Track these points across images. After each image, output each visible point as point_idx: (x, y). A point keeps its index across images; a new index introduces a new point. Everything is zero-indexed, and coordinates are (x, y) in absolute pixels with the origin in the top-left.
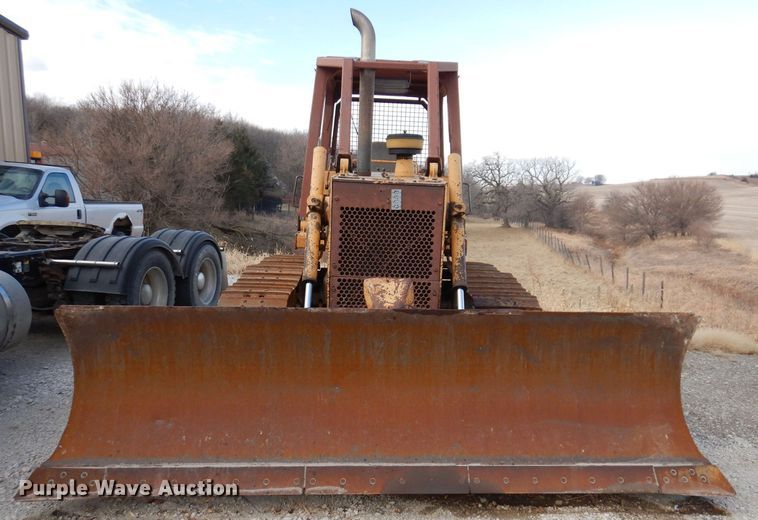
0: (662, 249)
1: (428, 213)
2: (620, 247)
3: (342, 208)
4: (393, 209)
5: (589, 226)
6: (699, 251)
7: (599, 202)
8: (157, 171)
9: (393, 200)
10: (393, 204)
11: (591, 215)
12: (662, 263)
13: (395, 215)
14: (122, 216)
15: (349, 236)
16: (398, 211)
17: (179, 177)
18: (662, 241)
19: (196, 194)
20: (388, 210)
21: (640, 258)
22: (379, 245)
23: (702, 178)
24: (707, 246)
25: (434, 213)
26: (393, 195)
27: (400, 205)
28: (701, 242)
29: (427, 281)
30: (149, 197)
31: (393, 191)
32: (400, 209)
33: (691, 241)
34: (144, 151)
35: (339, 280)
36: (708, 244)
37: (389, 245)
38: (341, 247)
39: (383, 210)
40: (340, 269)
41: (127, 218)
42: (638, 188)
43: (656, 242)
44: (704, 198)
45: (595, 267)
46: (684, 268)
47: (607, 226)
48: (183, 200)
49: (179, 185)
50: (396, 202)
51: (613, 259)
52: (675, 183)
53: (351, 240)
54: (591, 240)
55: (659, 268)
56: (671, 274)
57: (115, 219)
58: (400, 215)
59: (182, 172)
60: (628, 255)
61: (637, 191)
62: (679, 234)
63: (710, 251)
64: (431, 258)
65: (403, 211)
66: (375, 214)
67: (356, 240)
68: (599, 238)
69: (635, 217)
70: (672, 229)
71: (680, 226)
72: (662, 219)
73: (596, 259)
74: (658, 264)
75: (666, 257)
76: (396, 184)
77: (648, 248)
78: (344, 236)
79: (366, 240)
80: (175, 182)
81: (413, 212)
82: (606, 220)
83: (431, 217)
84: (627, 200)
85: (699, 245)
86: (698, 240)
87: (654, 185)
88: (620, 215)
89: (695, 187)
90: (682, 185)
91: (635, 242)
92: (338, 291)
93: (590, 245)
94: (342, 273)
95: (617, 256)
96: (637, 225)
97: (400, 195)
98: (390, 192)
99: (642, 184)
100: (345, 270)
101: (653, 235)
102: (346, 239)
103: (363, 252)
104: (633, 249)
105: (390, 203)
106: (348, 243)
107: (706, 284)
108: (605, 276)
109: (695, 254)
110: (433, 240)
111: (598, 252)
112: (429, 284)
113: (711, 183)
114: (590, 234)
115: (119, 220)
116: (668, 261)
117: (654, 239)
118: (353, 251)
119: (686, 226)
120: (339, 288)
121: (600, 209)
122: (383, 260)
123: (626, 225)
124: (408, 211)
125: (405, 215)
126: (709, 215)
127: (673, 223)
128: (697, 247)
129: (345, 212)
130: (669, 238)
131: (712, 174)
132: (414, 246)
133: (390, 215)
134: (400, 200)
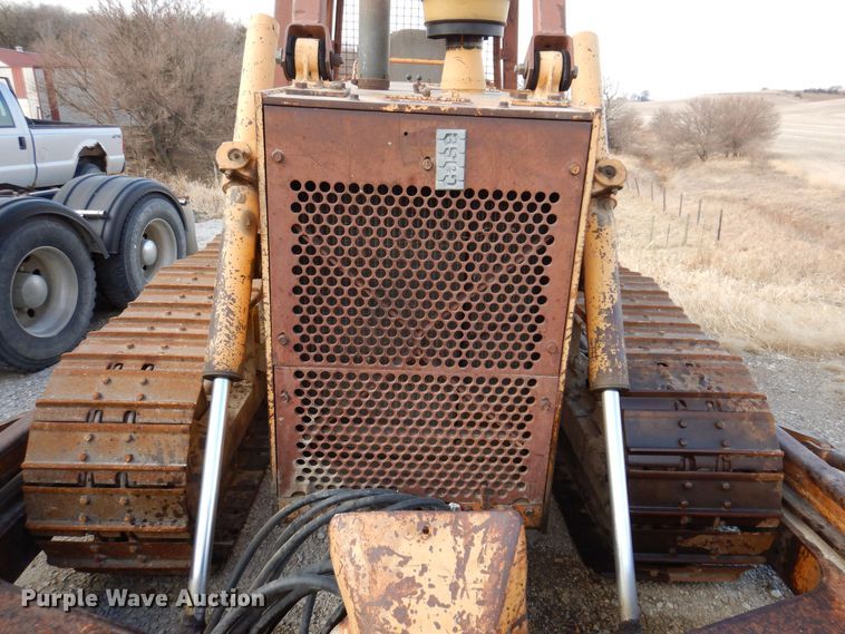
0: (712, 171)
1: (540, 196)
2: (669, 169)
3: (295, 185)
4: (439, 186)
5: (635, 145)
6: (752, 172)
7: (647, 119)
8: (173, 86)
9: (439, 159)
10: (440, 173)
11: (639, 133)
12: (714, 186)
13: (447, 203)
14: (91, 143)
15: (318, 261)
16: (455, 193)
17: (198, 92)
18: (713, 162)
19: (216, 112)
20: (426, 191)
21: (690, 181)
22: (401, 284)
23: (755, 94)
24: (761, 168)
25: (555, 197)
26: (440, 146)
27: (460, 173)
28: (755, 164)
29: (526, 375)
30: (166, 115)
31: (441, 133)
32: (460, 186)
33: (745, 162)
34: (157, 62)
35: (298, 374)
36: (762, 166)
37: (428, 285)
38: (297, 290)
39: (412, 190)
40: (297, 348)
41: (98, 146)
42: (691, 104)
43: (707, 163)
44: (761, 114)
45: (644, 191)
46: (737, 193)
47: (654, 144)
48: (203, 118)
49: (200, 101)
50: (450, 167)
51: (661, 181)
52: (731, 99)
53: (325, 271)
54: (637, 161)
55: (711, 192)
56: (724, 199)
57: (80, 147)
58: (461, 204)
59: (201, 86)
60: (677, 178)
61: (690, 108)
62: (731, 155)
63: (764, 174)
64: (540, 319)
65: (469, 193)
66: (390, 201)
67: (338, 272)
68: (646, 158)
69: (685, 136)
70: (725, 149)
71: (734, 145)
72: (715, 138)
73: (643, 181)
74: (710, 188)
75: (718, 180)
76: (450, 114)
77: (698, 169)
78: (304, 260)
79: (367, 273)
80: (195, 97)
81: (498, 194)
82: (655, 139)
83: (546, 208)
84: (678, 117)
85: (752, 166)
86: (752, 161)
87: (709, 101)
88: (670, 133)
89: (753, 103)
90: (739, 101)
91: (685, 163)
92: (298, 401)
93: (637, 166)
94: (304, 358)
95: (664, 179)
96: (686, 144)
97: (461, 145)
98: (433, 135)
99: (696, 100)
100: (311, 348)
101: (703, 156)
102: (311, 271)
103: (359, 302)
104: (681, 171)
105: (432, 169)
106: (318, 281)
107: (762, 210)
108: (655, 201)
109: (749, 177)
110: (548, 270)
111: (645, 174)
112: (532, 382)
113: (768, 99)
114: (637, 154)
115: (86, 148)
116: (719, 185)
117: (704, 161)
118: (332, 301)
119: (741, 145)
120: (299, 393)
121: (649, 128)
122: (412, 323)
123: (674, 145)
124: (483, 194)
125: (475, 205)
126: (764, 134)
127: (727, 143)
128: (750, 169)
129: (303, 197)
130: (720, 159)
131: (764, 89)
132: (496, 288)
133: (433, 203)
134: (461, 159)
